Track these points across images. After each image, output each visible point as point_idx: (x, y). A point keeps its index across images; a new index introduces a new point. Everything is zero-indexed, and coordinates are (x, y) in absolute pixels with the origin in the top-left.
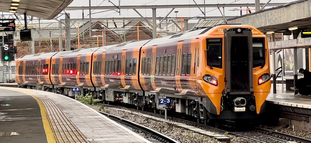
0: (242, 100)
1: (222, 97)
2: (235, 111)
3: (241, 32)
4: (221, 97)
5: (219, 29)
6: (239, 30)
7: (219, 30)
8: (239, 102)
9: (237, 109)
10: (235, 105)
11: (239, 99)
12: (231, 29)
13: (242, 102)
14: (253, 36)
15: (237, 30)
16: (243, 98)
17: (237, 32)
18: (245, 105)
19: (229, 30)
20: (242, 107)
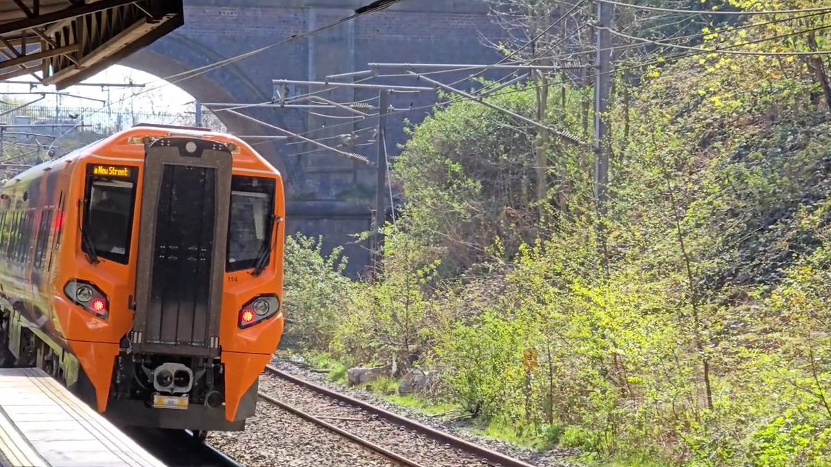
0: (180, 374)
1: (120, 358)
2: (155, 406)
3: (198, 153)
4: (117, 358)
5: (130, 138)
6: (191, 147)
7: (132, 140)
8: (169, 379)
9: (160, 401)
10: (156, 386)
11: (171, 368)
12: (166, 140)
13: (182, 379)
14: (236, 170)
15: (185, 145)
16: (182, 367)
17: (185, 153)
18: (189, 389)
19: (157, 144)
20: (179, 395)
